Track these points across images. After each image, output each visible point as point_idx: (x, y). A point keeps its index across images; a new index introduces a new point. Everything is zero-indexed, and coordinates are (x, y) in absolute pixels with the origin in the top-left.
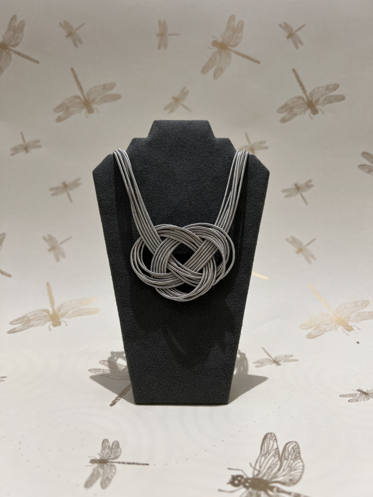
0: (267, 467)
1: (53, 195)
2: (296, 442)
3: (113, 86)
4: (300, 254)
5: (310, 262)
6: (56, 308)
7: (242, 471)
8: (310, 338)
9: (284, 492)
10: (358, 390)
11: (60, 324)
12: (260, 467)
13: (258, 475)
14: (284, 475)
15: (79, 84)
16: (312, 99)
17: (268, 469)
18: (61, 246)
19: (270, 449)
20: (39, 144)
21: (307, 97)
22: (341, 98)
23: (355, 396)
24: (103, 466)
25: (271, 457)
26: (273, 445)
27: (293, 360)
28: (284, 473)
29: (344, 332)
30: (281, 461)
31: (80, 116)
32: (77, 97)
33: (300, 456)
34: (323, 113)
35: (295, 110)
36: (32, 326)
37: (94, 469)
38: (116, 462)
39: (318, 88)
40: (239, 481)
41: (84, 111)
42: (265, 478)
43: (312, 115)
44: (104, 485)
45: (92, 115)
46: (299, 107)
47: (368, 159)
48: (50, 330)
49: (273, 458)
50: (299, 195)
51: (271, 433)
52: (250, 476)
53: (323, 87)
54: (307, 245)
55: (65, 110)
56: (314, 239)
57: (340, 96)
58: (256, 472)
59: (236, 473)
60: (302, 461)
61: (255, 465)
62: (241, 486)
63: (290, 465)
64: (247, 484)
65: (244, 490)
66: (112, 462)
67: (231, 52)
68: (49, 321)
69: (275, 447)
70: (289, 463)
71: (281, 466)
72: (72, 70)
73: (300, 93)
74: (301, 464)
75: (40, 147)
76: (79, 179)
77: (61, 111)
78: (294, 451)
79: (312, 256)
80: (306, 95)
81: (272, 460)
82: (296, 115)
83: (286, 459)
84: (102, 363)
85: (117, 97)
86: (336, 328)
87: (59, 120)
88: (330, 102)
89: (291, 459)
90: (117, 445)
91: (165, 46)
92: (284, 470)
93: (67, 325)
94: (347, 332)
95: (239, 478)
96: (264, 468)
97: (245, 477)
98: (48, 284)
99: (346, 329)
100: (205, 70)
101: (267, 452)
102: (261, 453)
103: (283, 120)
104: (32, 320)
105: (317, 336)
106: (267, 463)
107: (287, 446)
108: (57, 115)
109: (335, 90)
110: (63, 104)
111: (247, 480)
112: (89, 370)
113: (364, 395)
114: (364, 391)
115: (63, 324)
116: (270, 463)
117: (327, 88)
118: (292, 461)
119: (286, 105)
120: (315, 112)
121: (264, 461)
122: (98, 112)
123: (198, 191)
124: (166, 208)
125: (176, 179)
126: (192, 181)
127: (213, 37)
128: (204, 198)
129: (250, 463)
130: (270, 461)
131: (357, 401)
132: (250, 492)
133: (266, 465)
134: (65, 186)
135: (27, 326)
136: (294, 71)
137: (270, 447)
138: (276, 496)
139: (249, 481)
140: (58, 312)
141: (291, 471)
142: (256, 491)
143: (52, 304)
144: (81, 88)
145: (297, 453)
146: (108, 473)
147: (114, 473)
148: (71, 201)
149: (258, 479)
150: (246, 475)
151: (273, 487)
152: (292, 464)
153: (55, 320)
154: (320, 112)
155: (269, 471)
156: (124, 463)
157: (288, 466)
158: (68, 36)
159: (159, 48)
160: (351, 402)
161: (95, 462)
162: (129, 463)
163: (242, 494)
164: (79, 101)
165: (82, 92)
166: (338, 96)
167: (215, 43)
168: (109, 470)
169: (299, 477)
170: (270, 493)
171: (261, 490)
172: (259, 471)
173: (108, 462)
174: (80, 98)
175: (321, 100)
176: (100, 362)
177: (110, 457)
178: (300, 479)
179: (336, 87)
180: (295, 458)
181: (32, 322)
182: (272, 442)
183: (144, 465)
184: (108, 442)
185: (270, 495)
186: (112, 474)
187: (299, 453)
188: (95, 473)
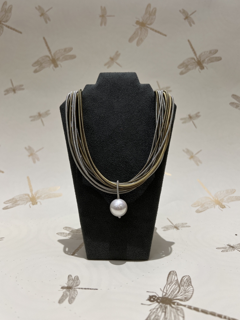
0: (171, 291)
2: (189, 276)
3: (71, 49)
4: (192, 160)
5: (198, 165)
6: (33, 193)
7: (156, 293)
8: (198, 213)
9: (181, 305)
10: (227, 245)
11: (37, 203)
12: (167, 291)
13: (165, 295)
14: (181, 295)
15: (48, 48)
16: (200, 59)
17: (172, 292)
19: (172, 280)
20: (22, 87)
21: (197, 58)
22: (219, 59)
23: (225, 248)
24: (69, 290)
25: (173, 285)
26: (174, 278)
27: (187, 226)
30: (179, 287)
31: (49, 69)
32: (47, 56)
33: (191, 284)
34: (207, 69)
35: (189, 67)
36: (18, 205)
37: (64, 292)
38: (77, 288)
39: (205, 52)
40: (154, 299)
41: (52, 66)
42: (170, 297)
43: (200, 70)
44: (70, 302)
45: (57, 68)
46: (192, 65)
47: (235, 99)
48: (30, 207)
49: (174, 286)
51: (173, 271)
52: (161, 296)
53: (207, 52)
54: (196, 154)
55: (39, 65)
56: (201, 151)
57: (218, 57)
58: (164, 294)
59: (151, 294)
60: (192, 287)
61: (164, 290)
62: (155, 302)
63: (185, 289)
64: (159, 301)
65: (157, 304)
66: (74, 288)
67: (148, 29)
68: (29, 201)
69: (176, 279)
71: (179, 290)
72: (44, 38)
73: (193, 55)
74: (192, 289)
75: (23, 89)
76: (49, 111)
77: (37, 66)
78: (187, 281)
79: (200, 161)
80: (196, 57)
81: (174, 287)
82: (190, 70)
83: (182, 286)
84: (65, 229)
85: (73, 57)
86: (214, 206)
87: (36, 71)
88: (212, 62)
89: (186, 286)
90: (77, 278)
91: (105, 24)
92: (181, 293)
93: (41, 204)
94: (222, 209)
95: (154, 297)
96: (169, 291)
97: (157, 296)
98: (28, 178)
99: (221, 207)
100: (131, 40)
101: (171, 282)
102: (167, 283)
103: (182, 73)
104: (18, 201)
105: (202, 211)
106: (171, 288)
107: (183, 278)
108: (34, 68)
109: (215, 53)
110: (38, 61)
111: (159, 298)
112: (57, 234)
113: (231, 248)
114: (232, 245)
115: (39, 203)
117: (210, 52)
118: (186, 287)
119: (183, 63)
121: (169, 287)
122: (61, 66)
123: (129, 119)
124: (108, 130)
125: (114, 111)
126: (125, 112)
127: (136, 18)
128: (133, 123)
129: (161, 289)
130: (173, 287)
131: (227, 251)
132: (160, 306)
133: (170, 290)
134: (40, 115)
135: (15, 205)
136: (189, 41)
137: (173, 279)
138: (177, 307)
139: (160, 299)
140: (35, 195)
141: (185, 293)
142: (164, 305)
143: (31, 190)
144: (50, 51)
145: (189, 282)
146: (73, 295)
147: (77, 295)
148: (44, 125)
149: (166, 298)
150: (158, 295)
151: (175, 302)
152: (186, 289)
153: (34, 201)
154: (205, 68)
155: (172, 293)
156: (82, 289)
157: (184, 290)
158: (41, 16)
159: (101, 25)
160: (223, 252)
161: (64, 288)
162: (85, 289)
163: (156, 307)
164: (48, 59)
165: (50, 53)
166: (217, 57)
167: (137, 22)
168: (73, 293)
169: (191, 296)
170: (173, 306)
171: (167, 304)
172: (166, 293)
173: (72, 288)
174: (49, 57)
175: (206, 60)
176: (64, 228)
177: (73, 285)
178: (191, 297)
179: (216, 51)
180: (188, 285)
181: (18, 202)
182: (174, 276)
183: (94, 289)
184: (72, 276)
185: (173, 307)
186: (75, 295)
187: (191, 282)
188: (65, 295)
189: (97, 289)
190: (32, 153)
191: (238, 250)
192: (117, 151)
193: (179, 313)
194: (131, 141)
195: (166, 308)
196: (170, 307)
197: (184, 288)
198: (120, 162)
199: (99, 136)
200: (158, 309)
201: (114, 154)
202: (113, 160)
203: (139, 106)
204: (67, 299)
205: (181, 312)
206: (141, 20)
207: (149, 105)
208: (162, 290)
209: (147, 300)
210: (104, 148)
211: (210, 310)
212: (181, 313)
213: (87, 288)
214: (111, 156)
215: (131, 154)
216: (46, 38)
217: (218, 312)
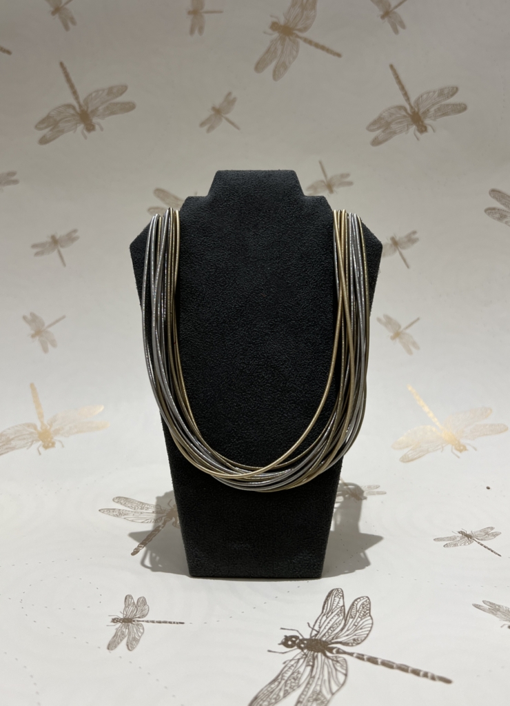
0: (327, 628)
1: (37, 254)
2: (367, 597)
3: (123, 89)
4: (397, 340)
5: (410, 352)
6: (45, 422)
7: (298, 631)
8: (404, 462)
9: (345, 653)
10: (459, 533)
11: (53, 445)
12: (320, 628)
13: (316, 635)
14: (347, 635)
15: (72, 86)
16: (419, 110)
17: (329, 629)
18: (50, 329)
19: (334, 607)
20: (14, 178)
21: (411, 107)
22: (462, 108)
23: (454, 539)
24: (128, 625)
25: (334, 616)
26: (338, 603)
27: (379, 493)
28: (348, 633)
29: (454, 453)
30: (345, 621)
31: (75, 136)
32: (69, 106)
33: (370, 613)
34: (434, 131)
35: (394, 126)
36: (13, 448)
37: (117, 629)
38: (143, 621)
39: (429, 93)
40: (293, 642)
41: (81, 127)
42: (324, 639)
43: (418, 134)
44: (130, 647)
45: (93, 133)
46: (399, 122)
47: (498, 200)
48: (40, 454)
49: (337, 617)
50: (397, 253)
51: (337, 589)
52: (307, 637)
53: (434, 92)
54: (407, 328)
55: (52, 126)
56: (418, 319)
57: (460, 105)
58: (314, 633)
59: (289, 633)
60: (372, 619)
61: (314, 626)
62: (296, 647)
63: (356, 624)
64: (302, 646)
65: (299, 651)
66: (138, 621)
67: (299, 40)
68: (37, 441)
69: (341, 604)
70: (356, 621)
71: (345, 625)
72: (62, 64)
73: (401, 101)
74: (370, 622)
75: (16, 182)
76: (75, 231)
77: (46, 127)
78: (363, 608)
79: (414, 344)
80: (410, 104)
81: (335, 619)
82: (395, 133)
83: (352, 617)
84: (116, 500)
85: (129, 107)
86: (443, 447)
87: (44, 141)
88: (445, 114)
89: (359, 617)
90: (143, 601)
91: (201, 30)
92: (348, 630)
93: (63, 446)
94: (458, 453)
95: (294, 639)
96: (325, 628)
97: (301, 638)
98: (32, 386)
99: (456, 449)
100: (259, 67)
101: (330, 611)
102: (322, 612)
103: (376, 142)
104: (12, 439)
105: (416, 459)
106: (329, 623)
107: (356, 602)
108: (40, 134)
109: (452, 95)
110: (48, 117)
111: (302, 641)
112: (100, 510)
113: (466, 538)
114: (468, 533)
115: (58, 445)
116: (331, 623)
117: (441, 93)
118: (359, 619)
119: (380, 118)
120: (422, 129)
121: (325, 621)
122: (102, 129)
123: (280, 274)
124: (234, 297)
125: (249, 257)
126: (271, 259)
127: (271, 16)
128: (288, 283)
129: (308, 624)
130: (333, 621)
131: (455, 545)
132: (305, 654)
133: (327, 625)
134: (55, 242)
135: (7, 448)
136: (392, 67)
137: (335, 605)
138: (336, 657)
139: (305, 642)
140: (49, 427)
141: (356, 630)
142: (312, 653)
143: (41, 416)
144: (75, 93)
145: (367, 609)
146: (135, 633)
147: (142, 633)
148: (64, 265)
149: (317, 640)
150: (301, 635)
151: (334, 648)
152: (358, 623)
153: (46, 439)
154: (429, 128)
155: (330, 631)
156: (153, 622)
157: (354, 625)
158: (54, 13)
159: (192, 32)
160: (447, 546)
161: (117, 621)
162: (160, 622)
163: (295, 656)
164: (72, 112)
165: (77, 98)
166: (456, 105)
167: (275, 26)
168: (135, 630)
169: (365, 636)
170: (329, 654)
171: (318, 652)
172: (318, 632)
173: (134, 621)
174: (74, 108)
175: (432, 110)
176: (113, 500)
177: (135, 615)
178: (366, 638)
179: (454, 91)
180: (364, 615)
181: (12, 442)
182: (337, 599)
183: (177, 623)
184: (132, 598)
185: (328, 657)
186: (140, 634)
187: (370, 610)
188: (119, 633)
189: (183, 623)
190: (39, 330)
191: (479, 543)
192: (253, 344)
193: (339, 668)
194: (284, 322)
195: (314, 658)
196: (323, 657)
197: (355, 620)
198: (261, 368)
199: (216, 310)
200: (299, 659)
201: (247, 350)
202: (244, 363)
203: (301, 246)
204: (125, 641)
205: (342, 666)
206: (282, 21)
207: (324, 244)
208: (312, 626)
209: (279, 644)
210: (226, 336)
211: (398, 661)
212: (342, 668)
213: (162, 620)
214: (242, 355)
215: (284, 349)
216: (66, 64)
217: (413, 665)
